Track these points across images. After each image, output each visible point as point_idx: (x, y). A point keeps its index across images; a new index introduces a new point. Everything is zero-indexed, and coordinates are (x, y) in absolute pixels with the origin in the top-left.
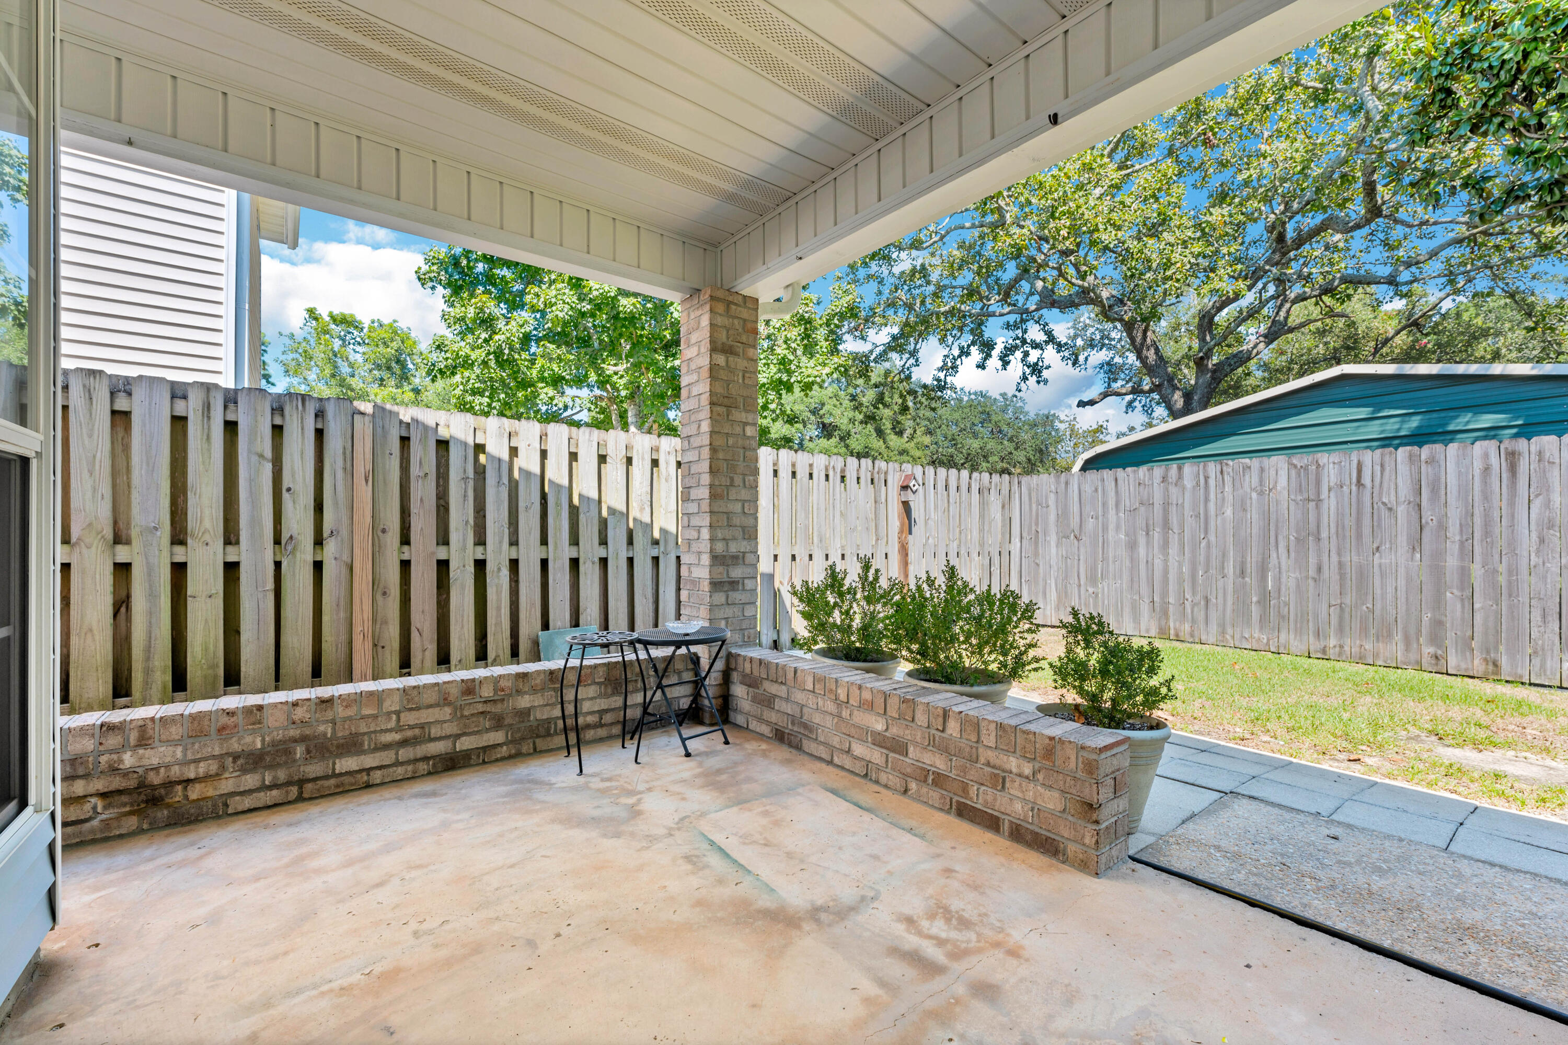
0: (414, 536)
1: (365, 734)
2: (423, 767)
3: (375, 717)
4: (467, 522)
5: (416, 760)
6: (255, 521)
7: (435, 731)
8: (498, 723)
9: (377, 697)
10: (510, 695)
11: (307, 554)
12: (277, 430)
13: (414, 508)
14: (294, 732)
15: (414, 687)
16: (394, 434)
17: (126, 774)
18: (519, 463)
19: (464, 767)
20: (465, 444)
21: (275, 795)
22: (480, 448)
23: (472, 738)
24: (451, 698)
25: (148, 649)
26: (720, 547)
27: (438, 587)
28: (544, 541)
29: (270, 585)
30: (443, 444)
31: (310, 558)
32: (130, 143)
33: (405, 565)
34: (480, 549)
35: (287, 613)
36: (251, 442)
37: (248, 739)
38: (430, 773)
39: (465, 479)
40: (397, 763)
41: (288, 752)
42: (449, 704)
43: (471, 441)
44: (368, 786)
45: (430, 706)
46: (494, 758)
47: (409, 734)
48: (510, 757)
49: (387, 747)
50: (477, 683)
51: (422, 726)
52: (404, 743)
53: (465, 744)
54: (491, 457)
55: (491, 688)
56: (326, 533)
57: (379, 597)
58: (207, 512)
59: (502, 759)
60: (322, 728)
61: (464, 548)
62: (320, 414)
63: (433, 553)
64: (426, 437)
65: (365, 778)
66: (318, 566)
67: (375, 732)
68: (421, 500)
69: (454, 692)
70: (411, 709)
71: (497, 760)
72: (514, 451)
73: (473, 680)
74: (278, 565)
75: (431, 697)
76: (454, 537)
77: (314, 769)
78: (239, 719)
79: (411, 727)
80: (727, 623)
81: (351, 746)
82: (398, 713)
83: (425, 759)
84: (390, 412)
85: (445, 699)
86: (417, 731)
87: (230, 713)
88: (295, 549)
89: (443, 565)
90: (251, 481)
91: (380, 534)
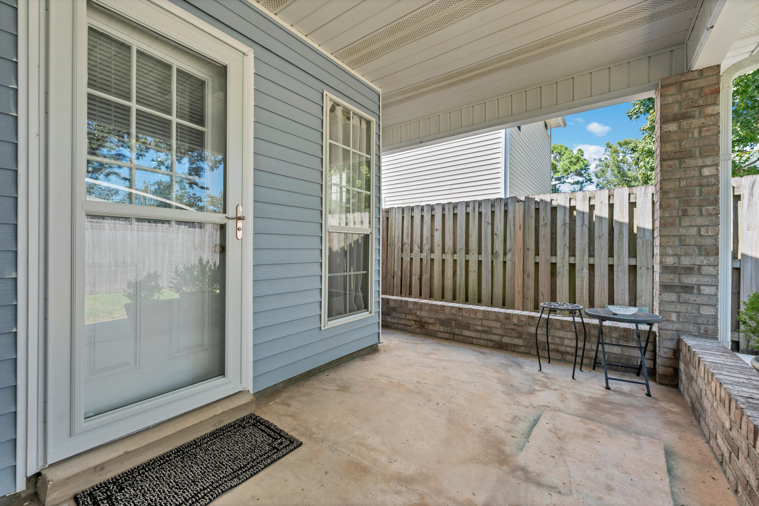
0: (541, 252)
1: (471, 324)
2: (490, 344)
3: (474, 319)
4: (565, 245)
5: (487, 340)
6: (486, 247)
7: (494, 331)
8: (520, 336)
9: (475, 311)
10: (526, 325)
11: (501, 258)
12: (493, 212)
13: (541, 239)
14: (452, 317)
15: (487, 311)
16: (533, 207)
17: (418, 316)
18: (596, 212)
19: (504, 349)
20: (565, 207)
21: (446, 336)
22: (572, 208)
23: (509, 339)
24: (501, 319)
25: (460, 286)
26: (670, 261)
27: (551, 276)
28: (611, 255)
29: (490, 269)
30: (554, 209)
31: (502, 260)
32: (421, 142)
33: (537, 264)
34: (572, 258)
35: (495, 280)
36: (485, 218)
37: (441, 315)
38: (492, 347)
39: (565, 224)
40: (481, 339)
41: (451, 323)
42: (500, 321)
43: (568, 205)
44: (472, 343)
45: (492, 320)
46: (518, 351)
47: (485, 329)
48: (525, 353)
49: (478, 331)
50: (511, 315)
51: (490, 327)
52: (483, 332)
53: (506, 340)
54: (579, 212)
55: (517, 319)
56: (507, 251)
57: (526, 277)
58: (474, 244)
59: (522, 353)
60: (459, 318)
61: (564, 258)
62: (506, 205)
63: (549, 260)
64: (546, 207)
65: (471, 340)
66: (505, 262)
67: (474, 324)
68: (544, 235)
69: (502, 317)
70: (486, 319)
71: (519, 352)
72: (592, 207)
73: (510, 314)
74: (492, 262)
75: (493, 317)
76: (559, 252)
77: (457, 331)
78: (439, 308)
79: (486, 326)
80: (678, 316)
81: (467, 327)
82: (482, 319)
83: (491, 341)
84: (531, 198)
85: (498, 319)
86: (488, 329)
87: (438, 306)
88: (497, 256)
89: (554, 265)
90: (485, 232)
91: (527, 251)
